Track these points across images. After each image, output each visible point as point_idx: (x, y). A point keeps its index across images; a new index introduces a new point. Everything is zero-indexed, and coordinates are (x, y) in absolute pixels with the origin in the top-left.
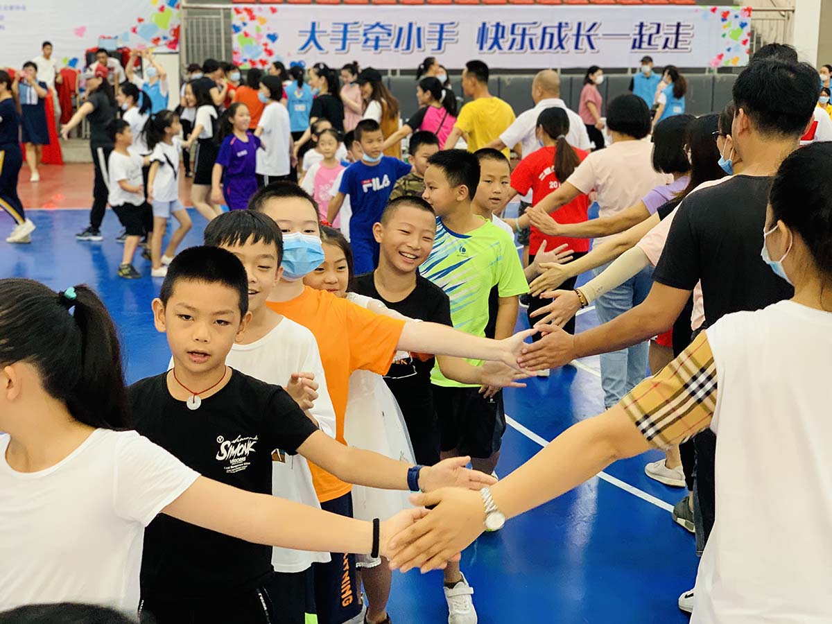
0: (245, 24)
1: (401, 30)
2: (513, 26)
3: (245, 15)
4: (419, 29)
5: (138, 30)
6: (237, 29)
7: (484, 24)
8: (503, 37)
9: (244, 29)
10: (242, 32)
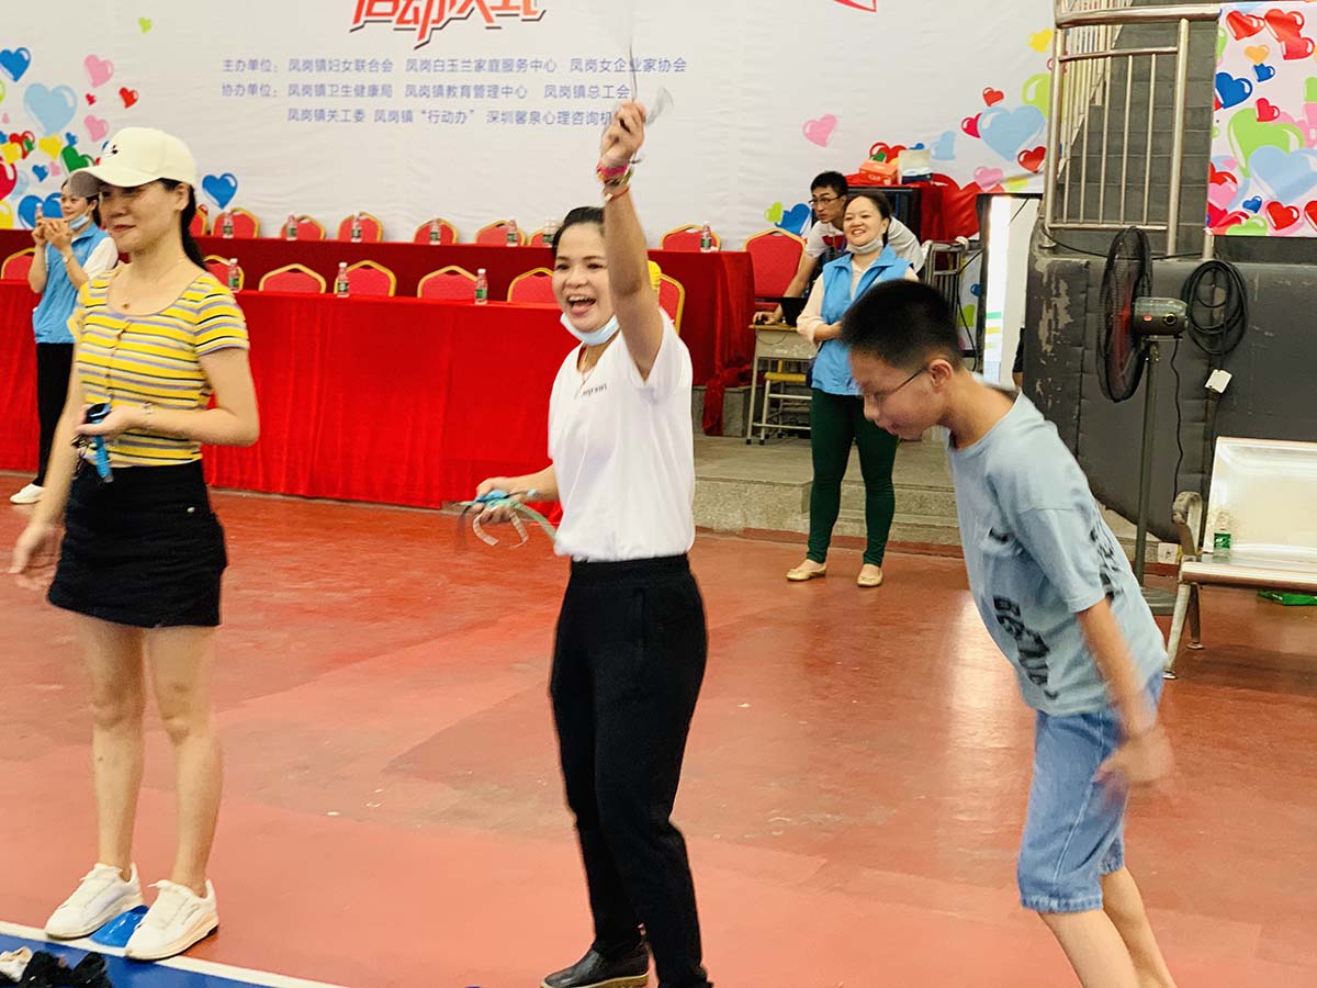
0: (1264, 73)
3: (1268, 40)
5: (982, 126)
6: (1233, 91)
9: (1260, 90)
10: (1250, 104)
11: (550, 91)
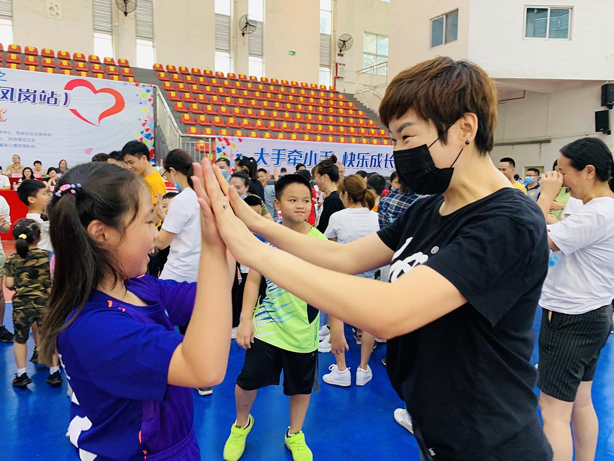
0: (224, 148)
1: (307, 154)
2: (359, 154)
3: (224, 142)
4: (315, 154)
6: (219, 150)
7: (346, 153)
8: (354, 160)
10: (222, 153)
11: (10, 139)
